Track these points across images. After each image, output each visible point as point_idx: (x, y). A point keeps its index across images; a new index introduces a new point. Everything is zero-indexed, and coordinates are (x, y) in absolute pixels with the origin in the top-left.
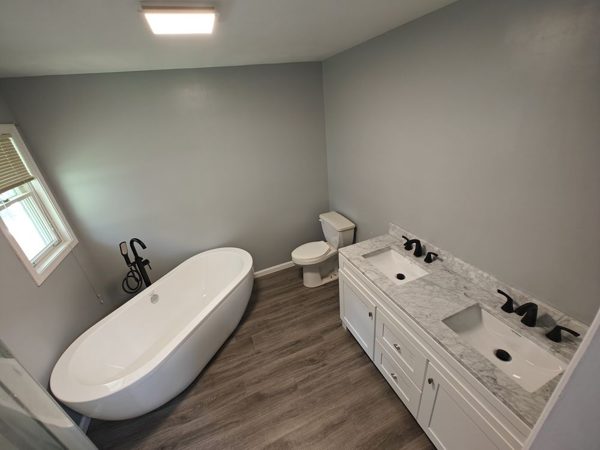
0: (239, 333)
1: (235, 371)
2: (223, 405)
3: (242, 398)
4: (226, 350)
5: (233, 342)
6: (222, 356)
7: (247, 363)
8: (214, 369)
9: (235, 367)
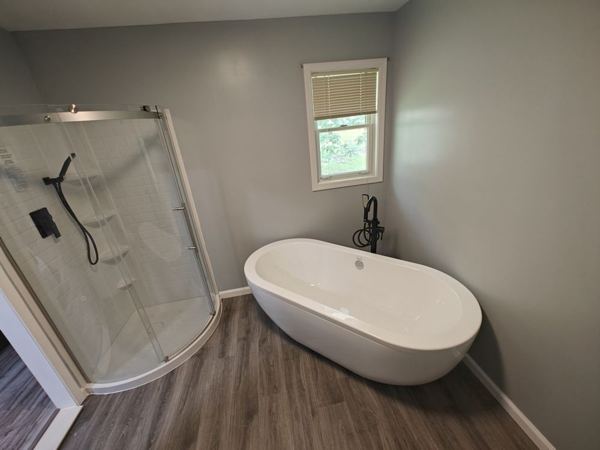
0: (353, 383)
1: (294, 380)
2: (261, 373)
3: (260, 391)
4: (328, 368)
5: (339, 375)
6: (319, 364)
7: (302, 396)
8: (305, 358)
9: (300, 381)
